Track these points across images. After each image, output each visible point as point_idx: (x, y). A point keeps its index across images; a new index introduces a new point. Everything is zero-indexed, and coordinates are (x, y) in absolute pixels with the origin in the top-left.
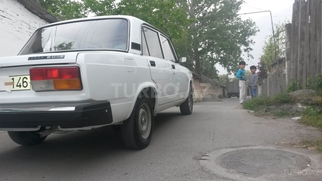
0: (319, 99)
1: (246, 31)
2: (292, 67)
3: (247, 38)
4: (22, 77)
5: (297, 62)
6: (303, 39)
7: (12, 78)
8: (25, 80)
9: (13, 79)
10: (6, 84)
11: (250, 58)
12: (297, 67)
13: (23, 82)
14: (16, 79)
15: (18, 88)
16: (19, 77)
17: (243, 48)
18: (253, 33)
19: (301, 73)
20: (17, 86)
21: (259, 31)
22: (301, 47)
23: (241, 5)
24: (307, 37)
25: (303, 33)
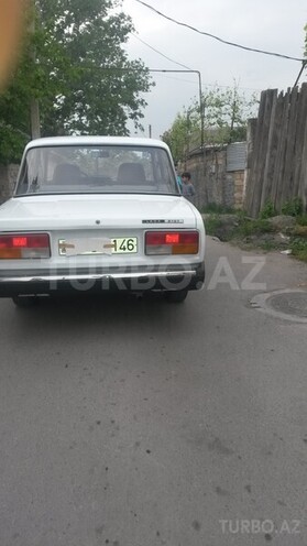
0: (302, 229)
1: (133, 81)
2: (254, 178)
3: (135, 94)
4: (127, 239)
5: (262, 173)
6: (274, 146)
8: (130, 242)
11: (138, 130)
12: (262, 180)
13: (128, 245)
14: (119, 241)
15: (122, 251)
16: (123, 239)
17: (127, 110)
18: (145, 87)
19: (269, 190)
20: (120, 248)
21: (154, 84)
22: (271, 156)
23: (128, 34)
24: (281, 147)
25: (275, 138)
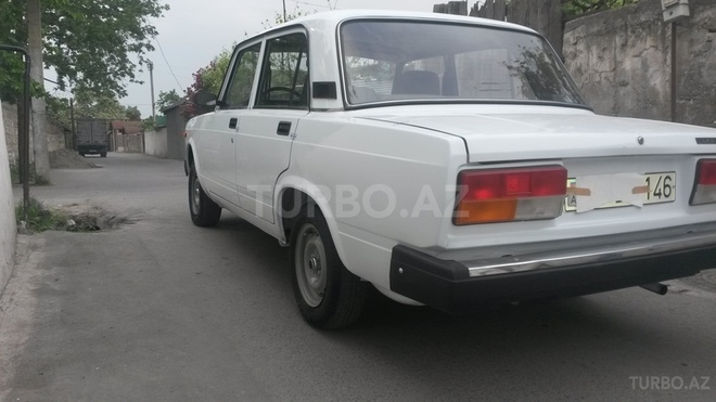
4: (664, 176)
7: (647, 176)
8: (668, 182)
9: (648, 180)
10: (636, 190)
13: (665, 186)
14: (654, 179)
15: (656, 199)
16: (658, 176)
18: (154, 11)
20: (655, 194)
21: (167, 7)
